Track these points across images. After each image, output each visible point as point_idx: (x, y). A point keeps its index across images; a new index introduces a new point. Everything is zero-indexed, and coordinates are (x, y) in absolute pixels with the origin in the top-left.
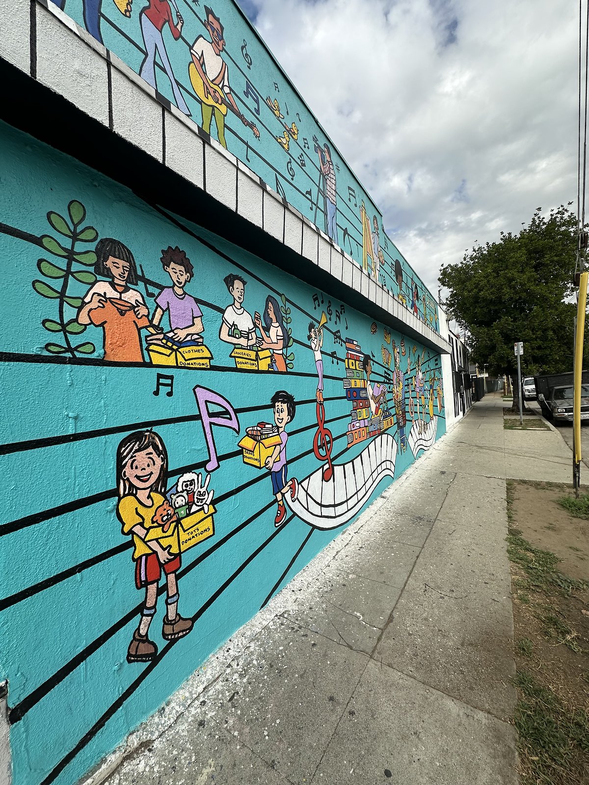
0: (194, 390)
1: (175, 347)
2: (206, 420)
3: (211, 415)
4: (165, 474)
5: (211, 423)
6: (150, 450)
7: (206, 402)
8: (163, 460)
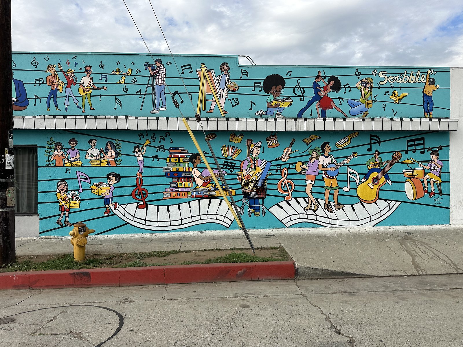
0: (76, 172)
1: (71, 162)
2: (79, 179)
3: (81, 178)
4: (67, 190)
5: (81, 180)
6: (64, 184)
7: (80, 175)
8: (67, 187)
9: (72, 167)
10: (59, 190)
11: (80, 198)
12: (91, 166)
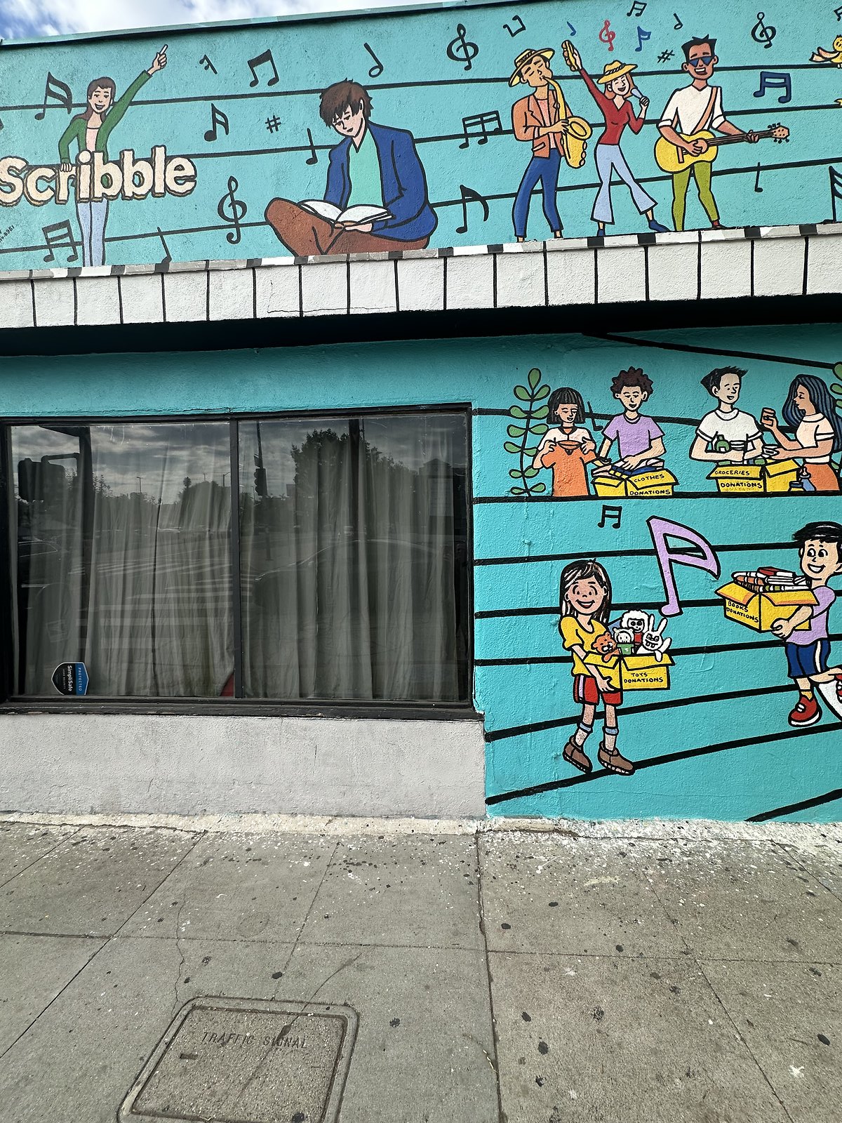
0: (648, 521)
1: (624, 477)
2: (664, 556)
3: (671, 551)
4: (607, 606)
5: (670, 561)
6: (593, 579)
7: (665, 535)
8: (606, 591)
9: (627, 497)
10: (573, 608)
11: (667, 642)
12: (719, 494)
